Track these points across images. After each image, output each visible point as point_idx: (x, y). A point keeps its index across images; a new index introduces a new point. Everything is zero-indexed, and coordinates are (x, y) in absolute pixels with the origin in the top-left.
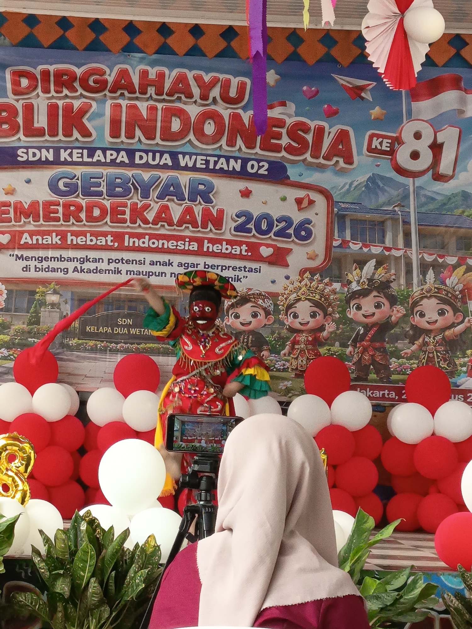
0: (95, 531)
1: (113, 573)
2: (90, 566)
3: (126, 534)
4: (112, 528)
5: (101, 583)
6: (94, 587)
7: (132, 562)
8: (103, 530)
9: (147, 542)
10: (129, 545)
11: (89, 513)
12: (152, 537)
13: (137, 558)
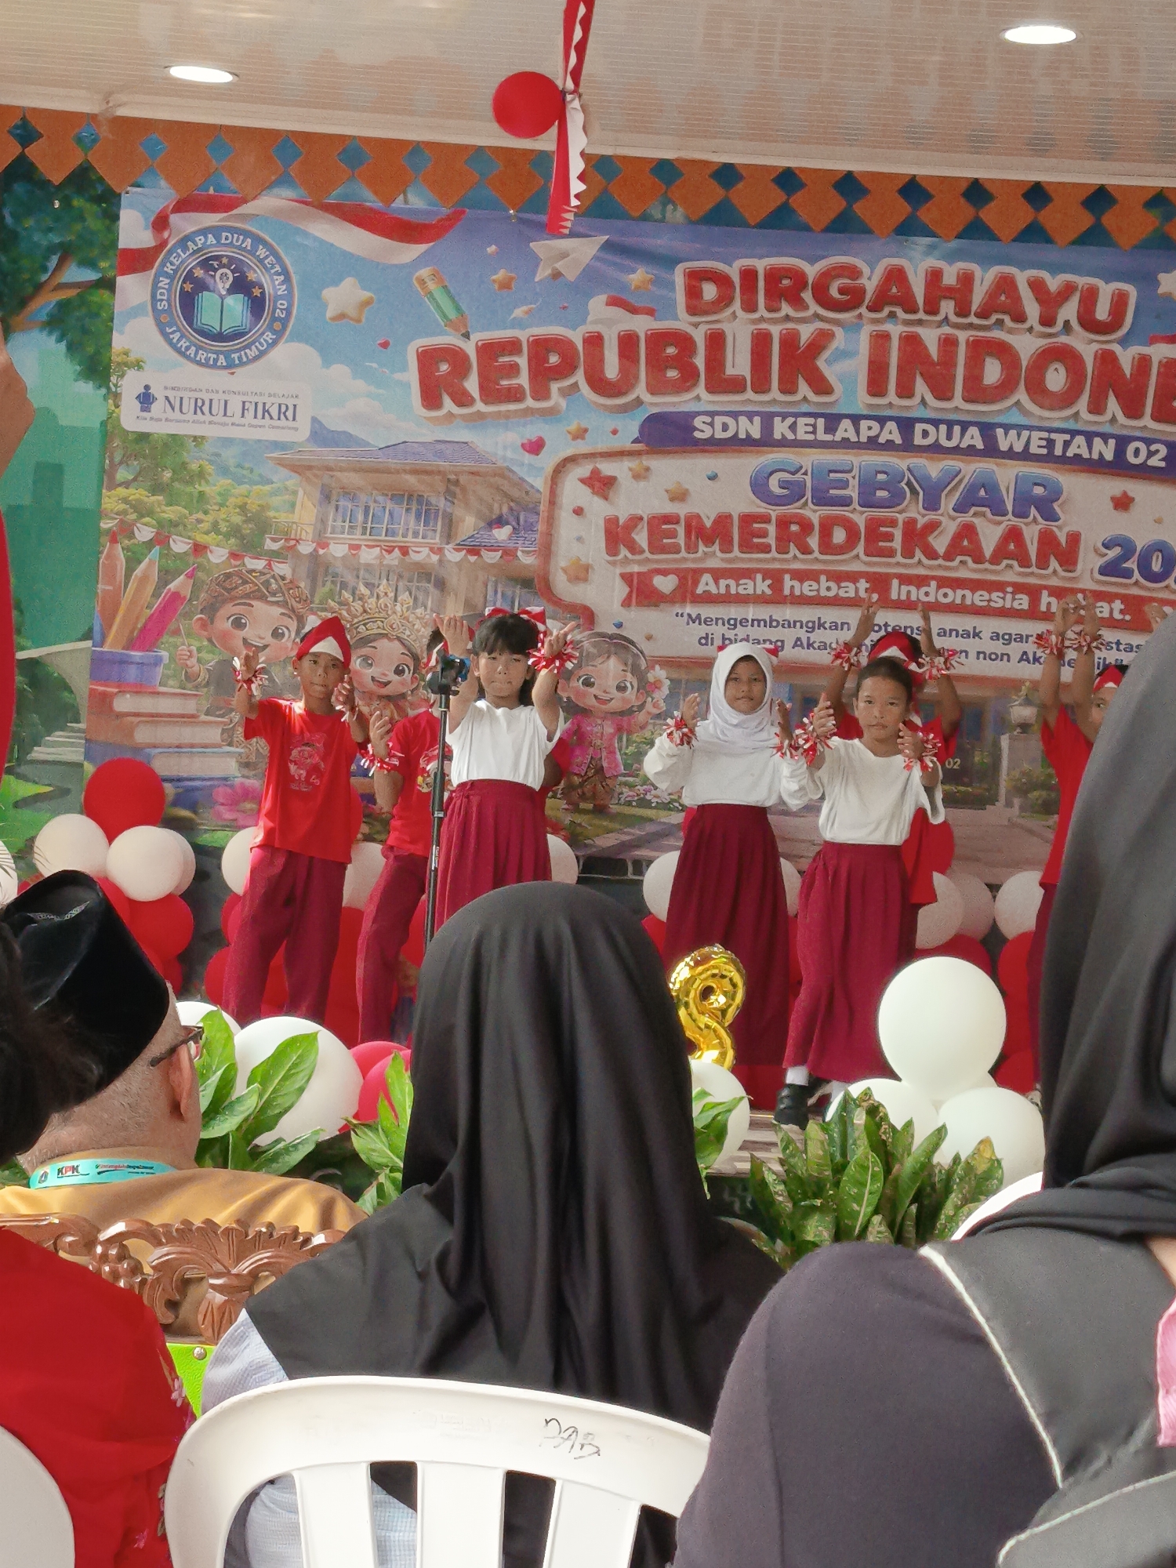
0: (879, 1126)
1: (914, 1208)
2: (870, 1193)
3: (940, 1133)
4: (909, 1124)
5: (891, 1226)
6: (879, 1232)
7: (947, 1191)
8: (893, 1128)
9: (977, 1151)
10: (943, 1158)
11: (867, 1093)
12: (986, 1142)
13: (958, 1180)
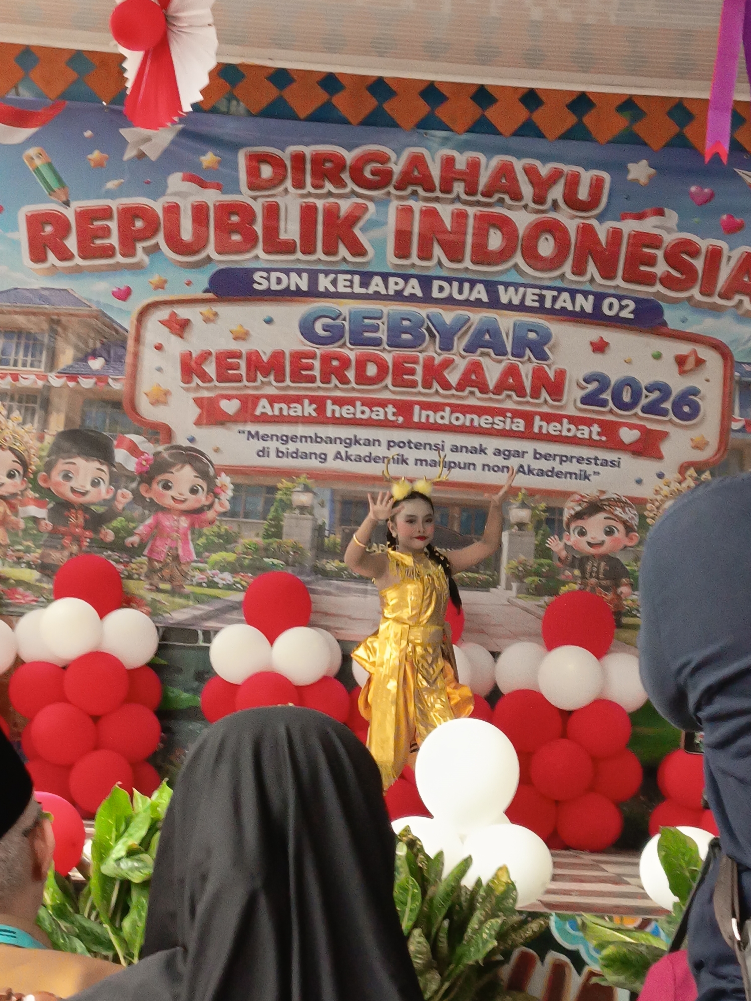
0: (416, 856)
1: (446, 923)
2: (411, 910)
3: (466, 863)
4: (440, 855)
5: (427, 936)
6: (419, 943)
7: (472, 909)
8: (427, 857)
9: (496, 876)
10: (468, 882)
11: (407, 830)
12: (504, 869)
13: (480, 900)
